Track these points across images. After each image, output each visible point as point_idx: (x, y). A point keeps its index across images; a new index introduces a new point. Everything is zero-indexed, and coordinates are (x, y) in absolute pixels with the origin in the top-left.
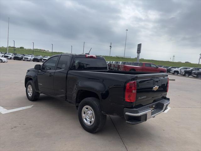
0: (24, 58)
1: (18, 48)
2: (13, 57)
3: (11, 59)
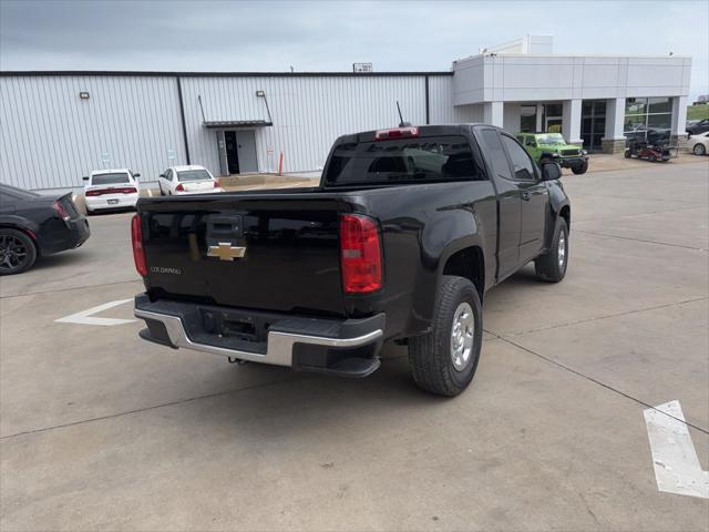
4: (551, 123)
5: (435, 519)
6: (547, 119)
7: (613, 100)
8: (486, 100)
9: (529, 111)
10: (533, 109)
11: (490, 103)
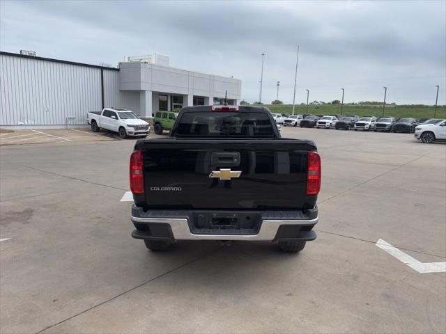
0: (318, 124)
1: (329, 103)
2: (299, 121)
3: (296, 125)
4: (175, 107)
5: (367, 304)
6: (173, 104)
7: (208, 98)
8: (142, 89)
9: (164, 98)
10: (166, 97)
11: (144, 91)
